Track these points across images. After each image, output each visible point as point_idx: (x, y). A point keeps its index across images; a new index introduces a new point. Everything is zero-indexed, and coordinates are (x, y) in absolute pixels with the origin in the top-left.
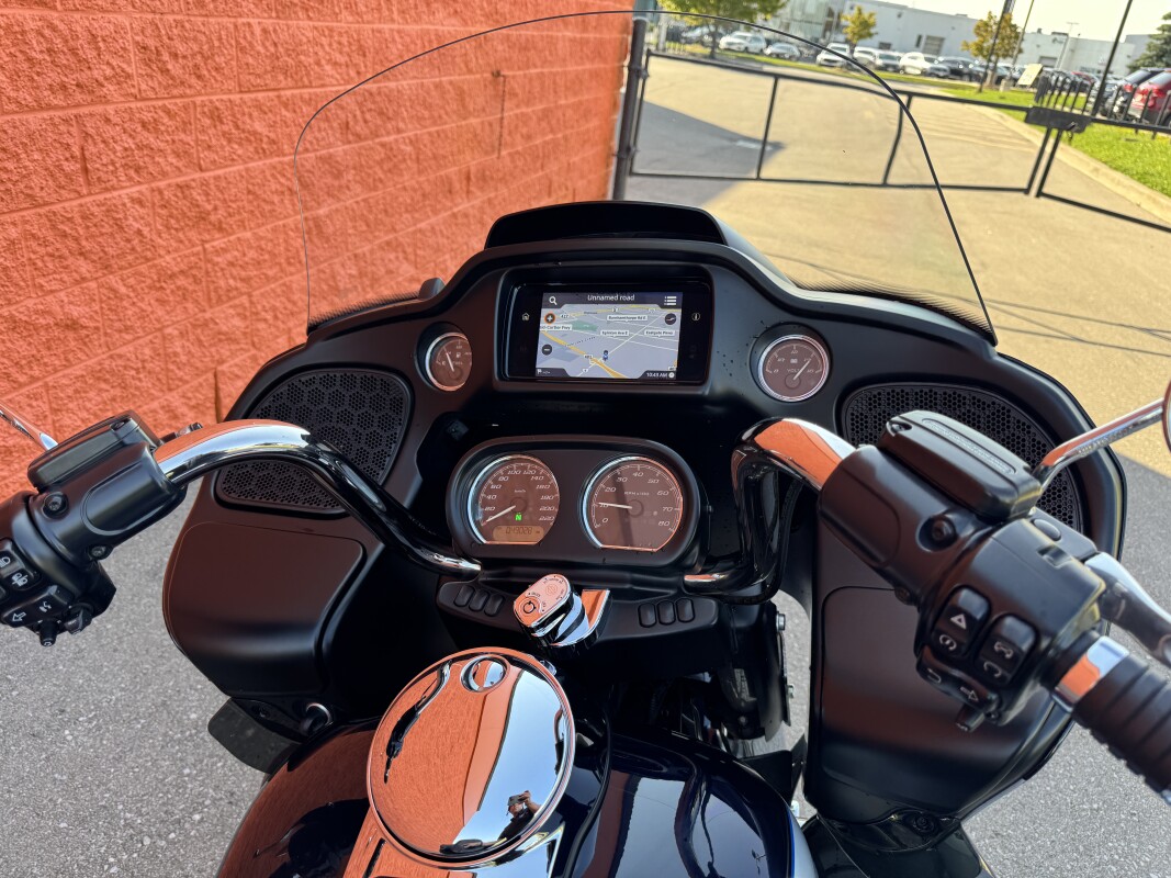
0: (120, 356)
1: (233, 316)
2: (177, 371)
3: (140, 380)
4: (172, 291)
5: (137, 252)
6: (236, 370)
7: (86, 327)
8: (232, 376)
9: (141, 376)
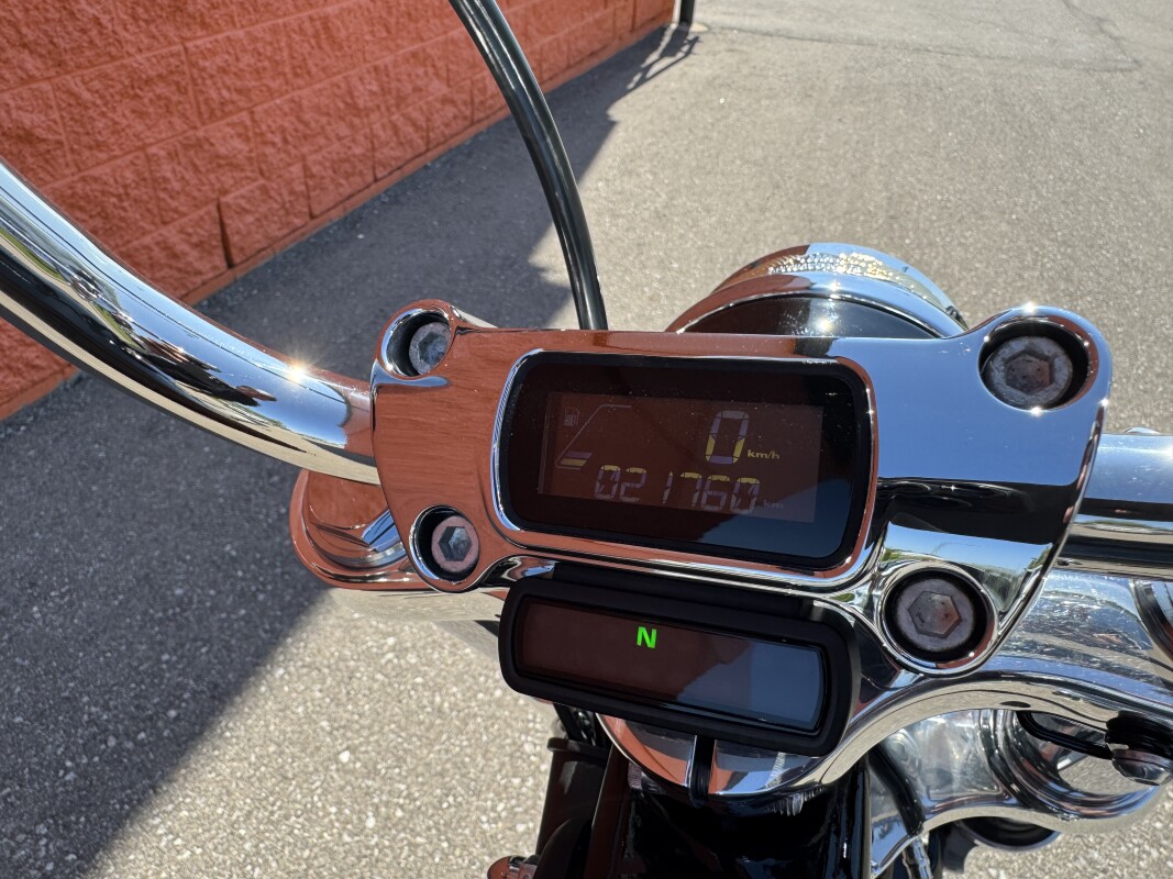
0: (96, 180)
1: (232, 137)
2: (169, 200)
3: (124, 209)
4: (151, 100)
5: (96, 45)
6: (243, 202)
7: (44, 140)
8: (238, 210)
9: (126, 204)
